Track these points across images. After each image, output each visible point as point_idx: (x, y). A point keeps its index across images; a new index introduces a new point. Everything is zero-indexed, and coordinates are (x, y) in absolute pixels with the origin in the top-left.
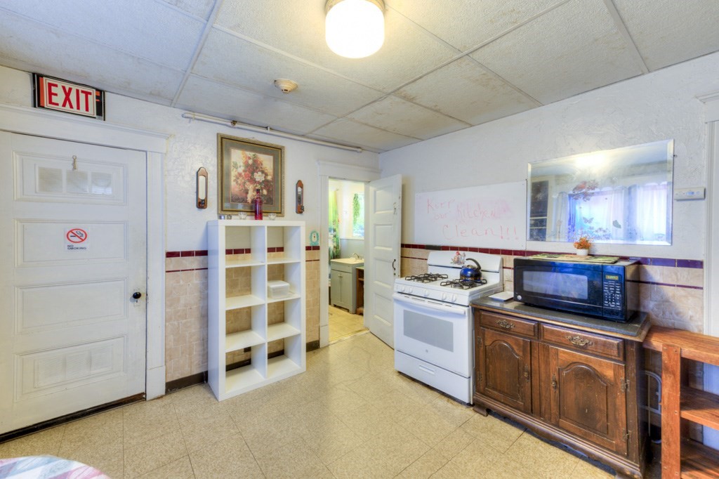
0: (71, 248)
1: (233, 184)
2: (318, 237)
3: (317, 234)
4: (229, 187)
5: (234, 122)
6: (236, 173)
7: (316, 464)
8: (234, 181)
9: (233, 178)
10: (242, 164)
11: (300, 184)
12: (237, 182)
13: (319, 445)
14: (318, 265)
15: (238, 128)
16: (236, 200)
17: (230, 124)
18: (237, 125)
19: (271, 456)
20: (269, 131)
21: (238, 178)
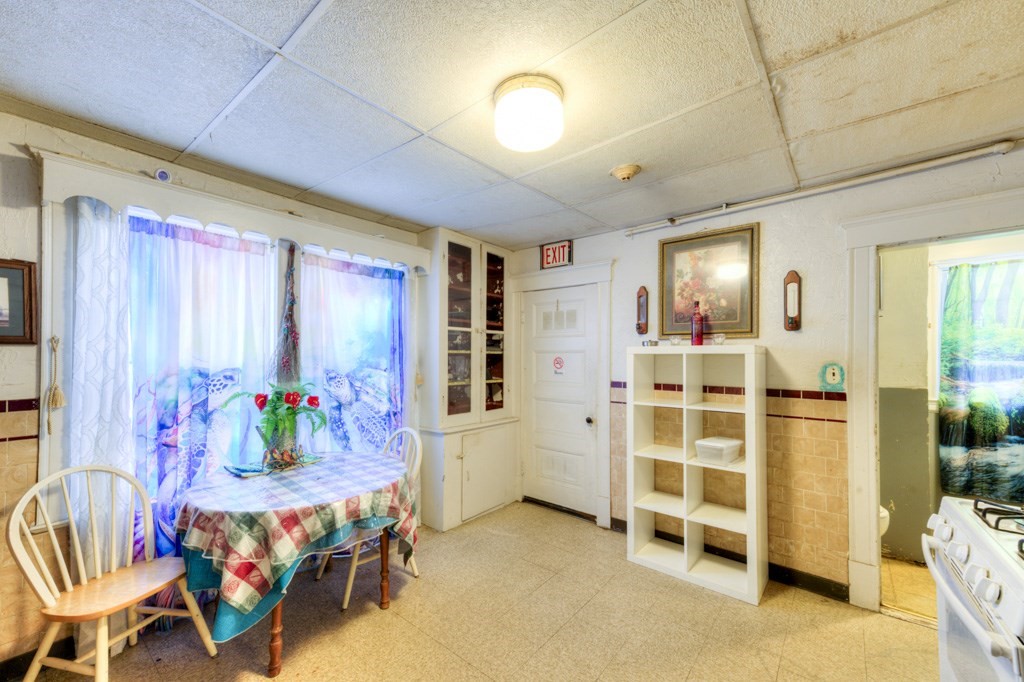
0: (556, 373)
1: (677, 298)
2: (842, 375)
3: (842, 369)
4: (672, 302)
5: (672, 220)
6: (682, 284)
7: (596, 668)
8: (679, 294)
9: (677, 292)
10: (689, 270)
11: (795, 277)
12: (682, 296)
13: (625, 663)
14: (844, 432)
15: (681, 224)
16: (680, 318)
17: (669, 224)
18: (677, 222)
19: (585, 626)
20: (724, 210)
21: (683, 290)
